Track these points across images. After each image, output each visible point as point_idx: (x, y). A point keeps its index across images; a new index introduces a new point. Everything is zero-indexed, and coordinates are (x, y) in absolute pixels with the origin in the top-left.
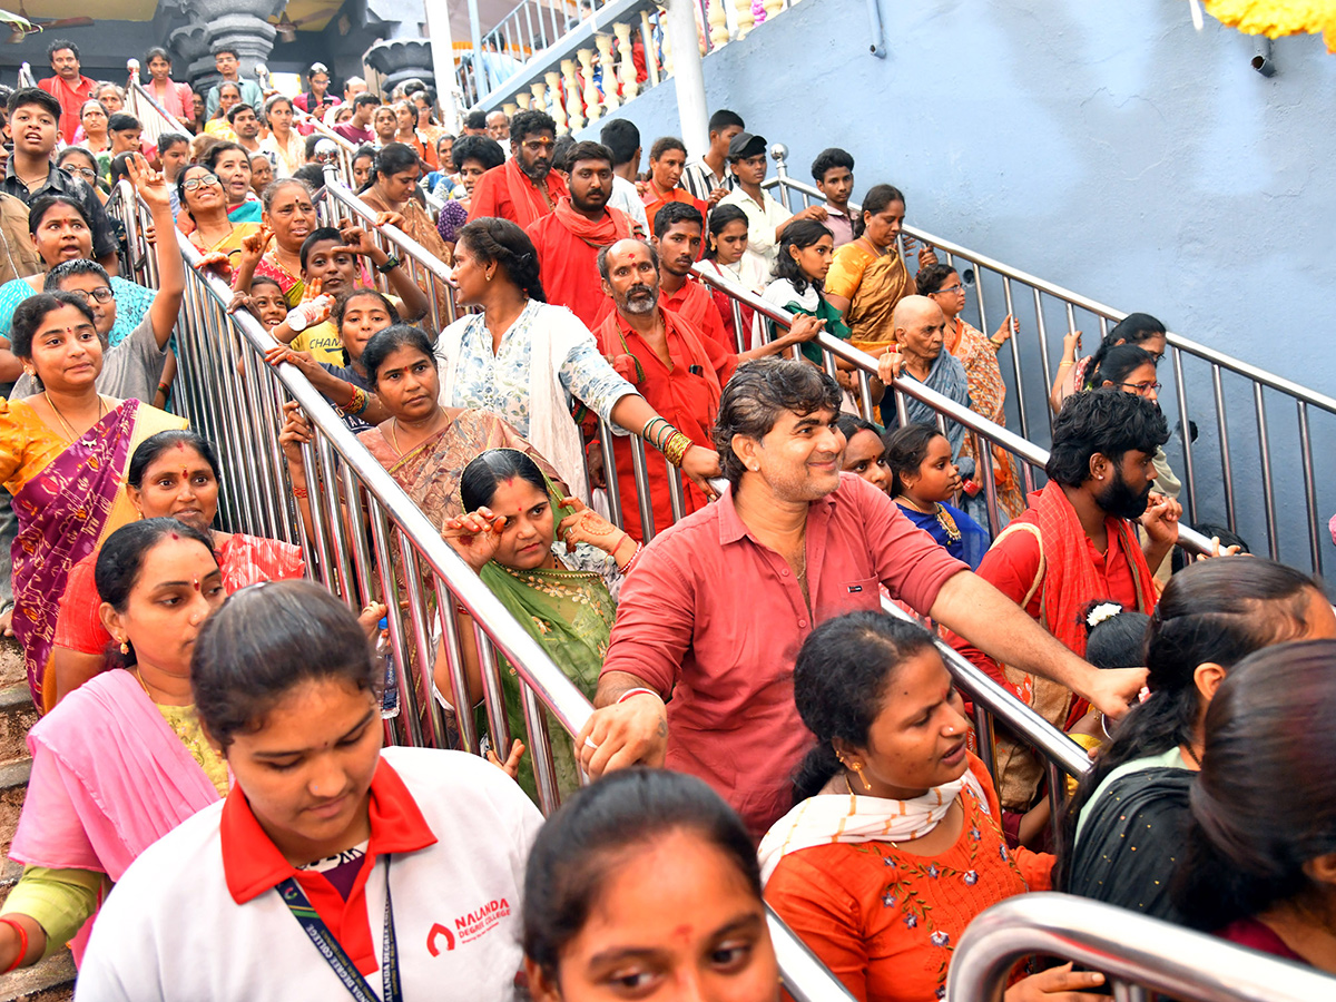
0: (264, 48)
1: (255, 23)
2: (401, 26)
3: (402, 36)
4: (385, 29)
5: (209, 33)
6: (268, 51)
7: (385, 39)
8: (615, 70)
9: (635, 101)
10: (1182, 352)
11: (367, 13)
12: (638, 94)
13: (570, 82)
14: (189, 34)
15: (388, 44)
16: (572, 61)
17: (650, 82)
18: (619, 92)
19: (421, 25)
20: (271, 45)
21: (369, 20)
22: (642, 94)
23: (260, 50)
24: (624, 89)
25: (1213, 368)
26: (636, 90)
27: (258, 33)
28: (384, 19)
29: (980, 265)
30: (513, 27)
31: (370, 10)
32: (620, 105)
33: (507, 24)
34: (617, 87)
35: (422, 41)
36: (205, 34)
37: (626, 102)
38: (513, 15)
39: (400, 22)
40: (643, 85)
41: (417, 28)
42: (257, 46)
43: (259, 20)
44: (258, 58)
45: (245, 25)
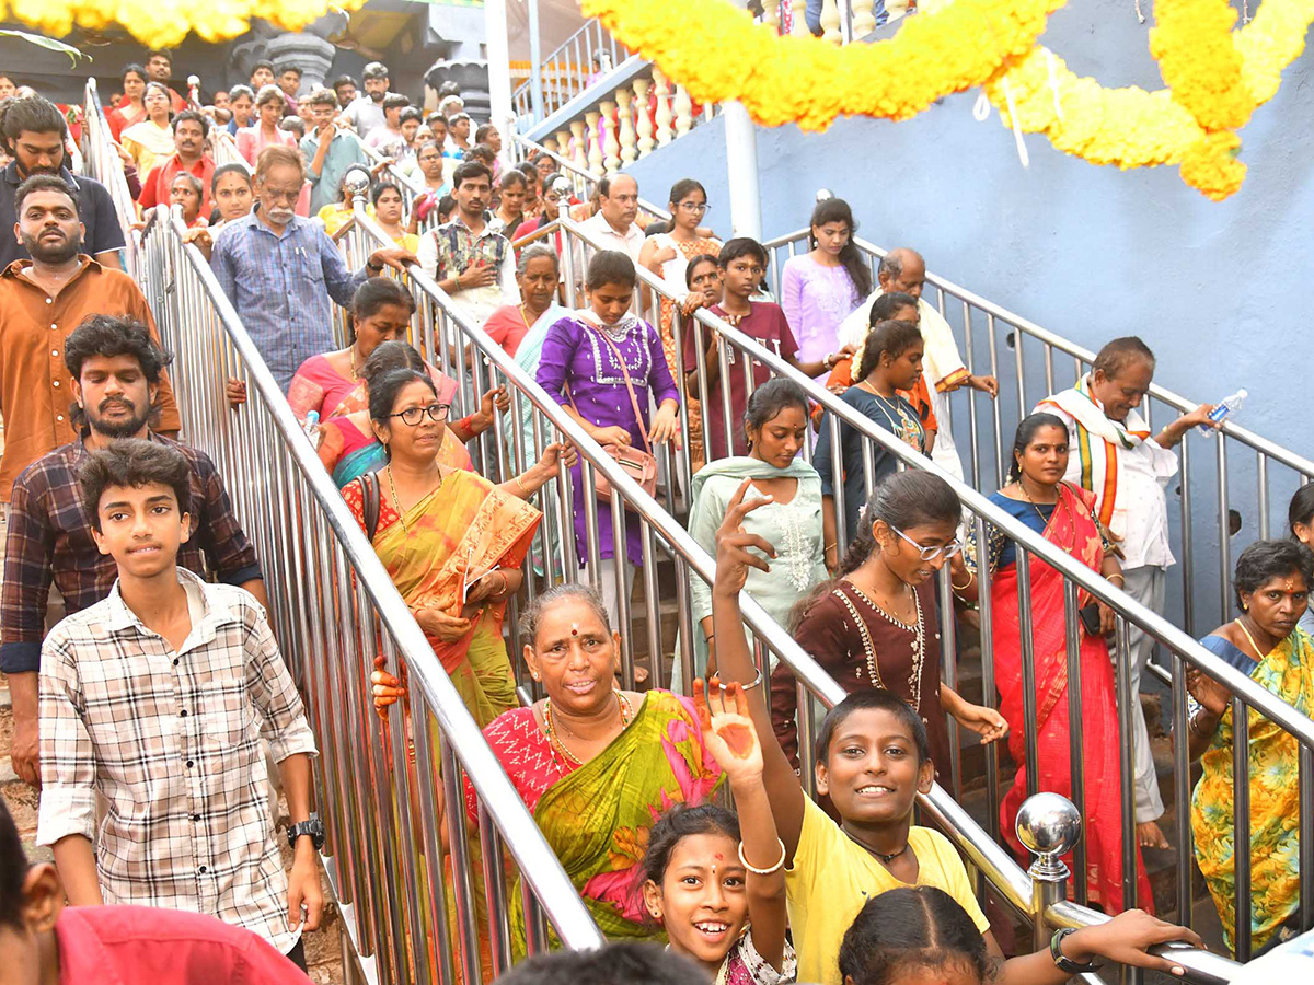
0: (321, 67)
1: (314, 41)
2: (463, 46)
3: (461, 58)
4: (446, 49)
5: (270, 50)
6: (326, 70)
7: (446, 60)
8: (670, 102)
9: (688, 135)
10: (1227, 437)
11: (429, 33)
12: (691, 128)
13: (623, 112)
14: (251, 50)
15: (448, 64)
16: (628, 91)
17: (704, 116)
18: (673, 125)
19: (483, 46)
20: (329, 64)
21: (430, 39)
22: (696, 128)
23: (316, 68)
24: (677, 123)
25: (1258, 458)
26: (689, 123)
27: (317, 51)
28: (445, 39)
29: (1021, 330)
30: (572, 51)
31: (431, 29)
32: (673, 138)
33: (567, 49)
34: (670, 120)
35: (481, 63)
36: (266, 50)
37: (679, 136)
38: (573, 40)
39: (459, 43)
40: (697, 119)
41: (478, 49)
42: (314, 65)
43: (318, 39)
44: (316, 77)
45: (304, 43)
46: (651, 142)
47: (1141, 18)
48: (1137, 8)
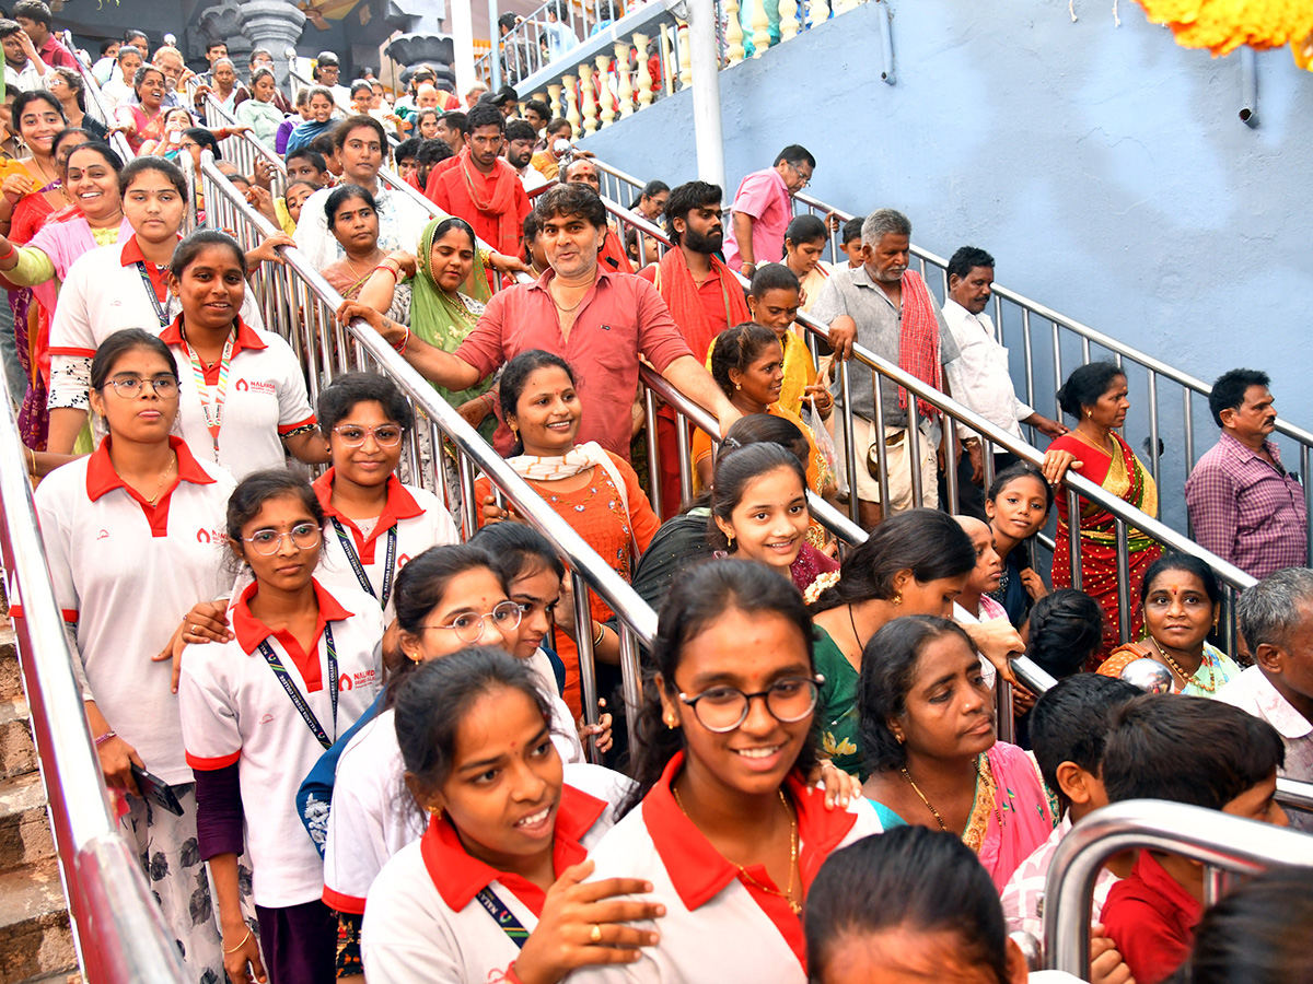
0: (293, 33)
1: (287, 7)
2: (422, 20)
3: (423, 30)
4: (406, 22)
5: (242, 14)
6: (298, 36)
7: (405, 32)
8: (631, 77)
9: (648, 109)
11: (390, 6)
12: (652, 102)
13: (586, 86)
14: (221, 14)
15: (409, 36)
16: (590, 66)
17: (664, 92)
19: (441, 21)
20: (300, 30)
21: (392, 12)
22: (656, 103)
23: (289, 34)
24: (639, 96)
25: (1185, 391)
26: (650, 98)
27: (289, 18)
28: (406, 12)
31: (393, 3)
32: (635, 111)
34: (632, 93)
35: (445, 37)
36: (237, 15)
37: (640, 109)
39: (421, 17)
40: (658, 94)
41: (436, 22)
42: (287, 30)
43: (290, 5)
44: (288, 41)
45: (277, 9)
46: (612, 113)
47: (1074, 18)
48: (1071, 9)
